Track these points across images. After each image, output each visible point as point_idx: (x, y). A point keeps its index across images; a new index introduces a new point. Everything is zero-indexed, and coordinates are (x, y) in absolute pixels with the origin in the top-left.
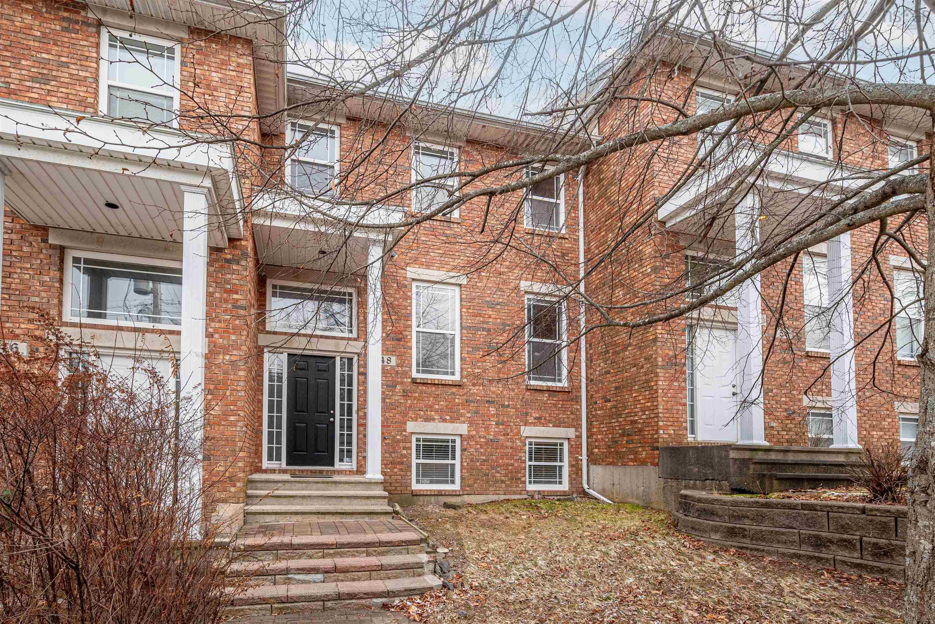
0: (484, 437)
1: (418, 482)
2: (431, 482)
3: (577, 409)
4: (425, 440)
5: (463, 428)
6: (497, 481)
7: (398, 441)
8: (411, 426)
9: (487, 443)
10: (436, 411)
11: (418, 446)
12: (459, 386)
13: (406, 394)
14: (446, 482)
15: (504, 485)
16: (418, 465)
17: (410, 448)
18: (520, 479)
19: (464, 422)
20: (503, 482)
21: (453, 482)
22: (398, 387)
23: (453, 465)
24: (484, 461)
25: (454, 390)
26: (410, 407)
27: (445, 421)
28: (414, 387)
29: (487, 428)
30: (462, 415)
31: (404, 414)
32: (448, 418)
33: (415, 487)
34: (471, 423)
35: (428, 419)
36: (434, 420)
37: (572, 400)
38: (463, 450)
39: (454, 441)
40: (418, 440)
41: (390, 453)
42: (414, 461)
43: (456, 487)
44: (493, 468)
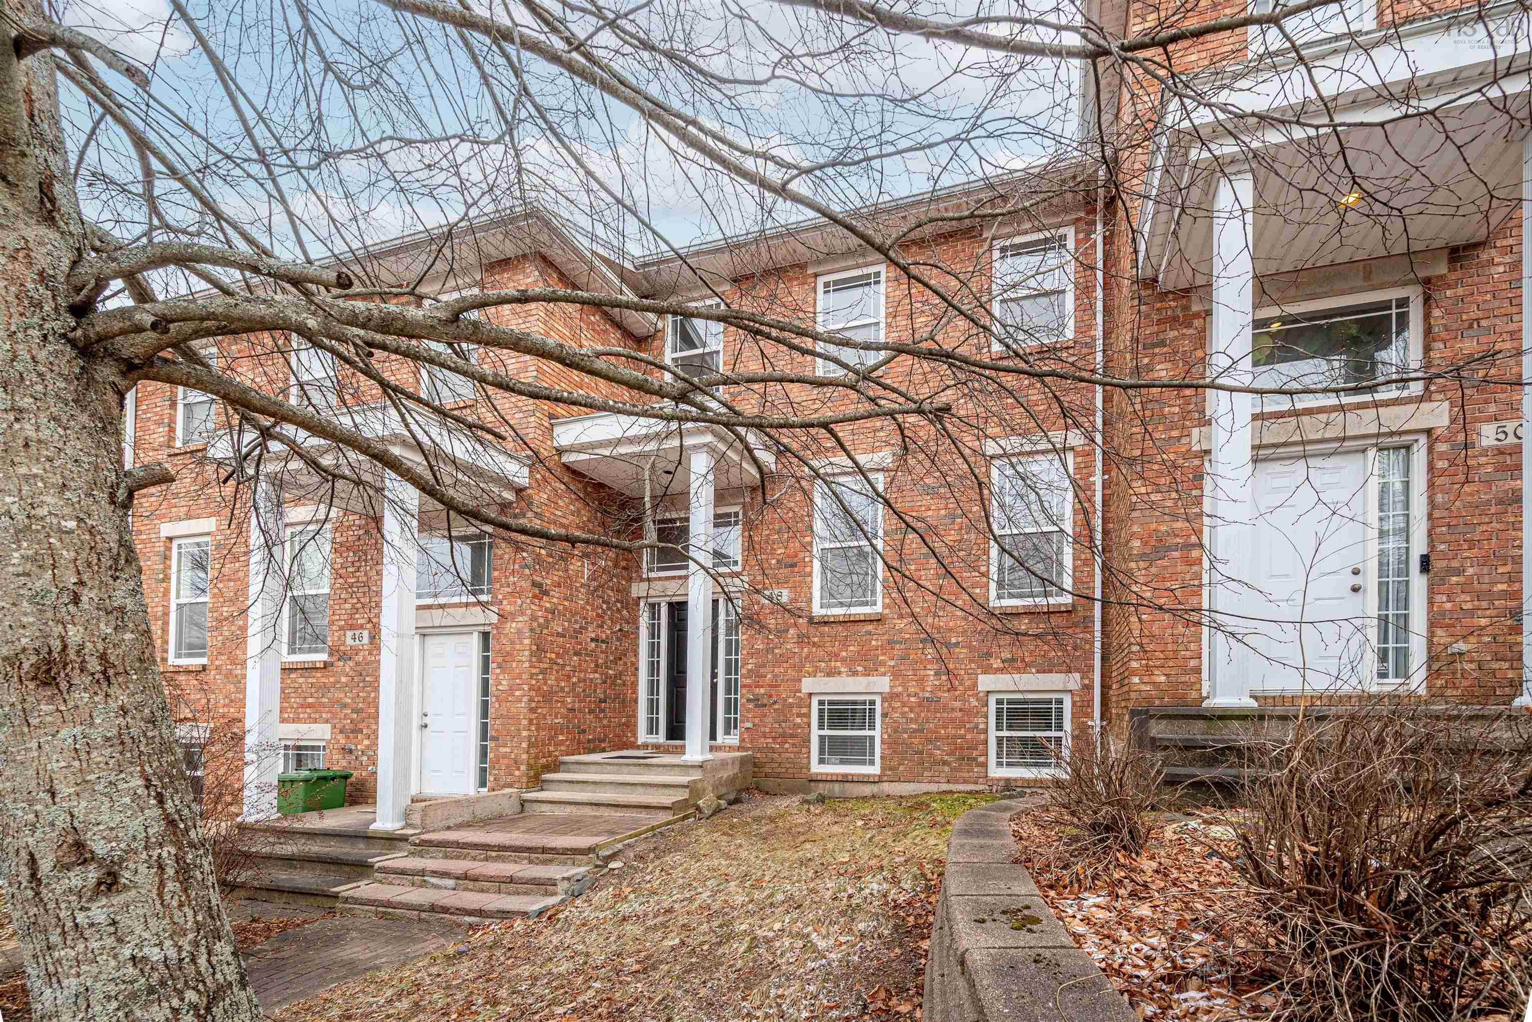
0: (916, 695)
1: (822, 761)
2: (842, 762)
3: (1087, 641)
4: (831, 703)
5: (883, 684)
6: (936, 763)
7: (791, 706)
8: (808, 685)
9: (920, 705)
10: (844, 660)
11: (821, 711)
12: (878, 620)
13: (803, 640)
14: (863, 762)
15: (946, 769)
16: (822, 738)
17: (808, 715)
18: (975, 759)
19: (884, 674)
20: (945, 763)
21: (872, 763)
22: (791, 631)
23: (872, 738)
24: (915, 731)
25: (870, 627)
26: (807, 657)
27: (855, 673)
28: (812, 630)
29: (921, 681)
30: (882, 664)
31: (800, 668)
32: (860, 669)
33: (816, 768)
34: (896, 675)
35: (832, 673)
36: (839, 673)
37: (1075, 625)
38: (884, 715)
39: (872, 703)
40: (821, 703)
41: (780, 723)
42: (815, 733)
43: (875, 770)
44: (930, 741)
